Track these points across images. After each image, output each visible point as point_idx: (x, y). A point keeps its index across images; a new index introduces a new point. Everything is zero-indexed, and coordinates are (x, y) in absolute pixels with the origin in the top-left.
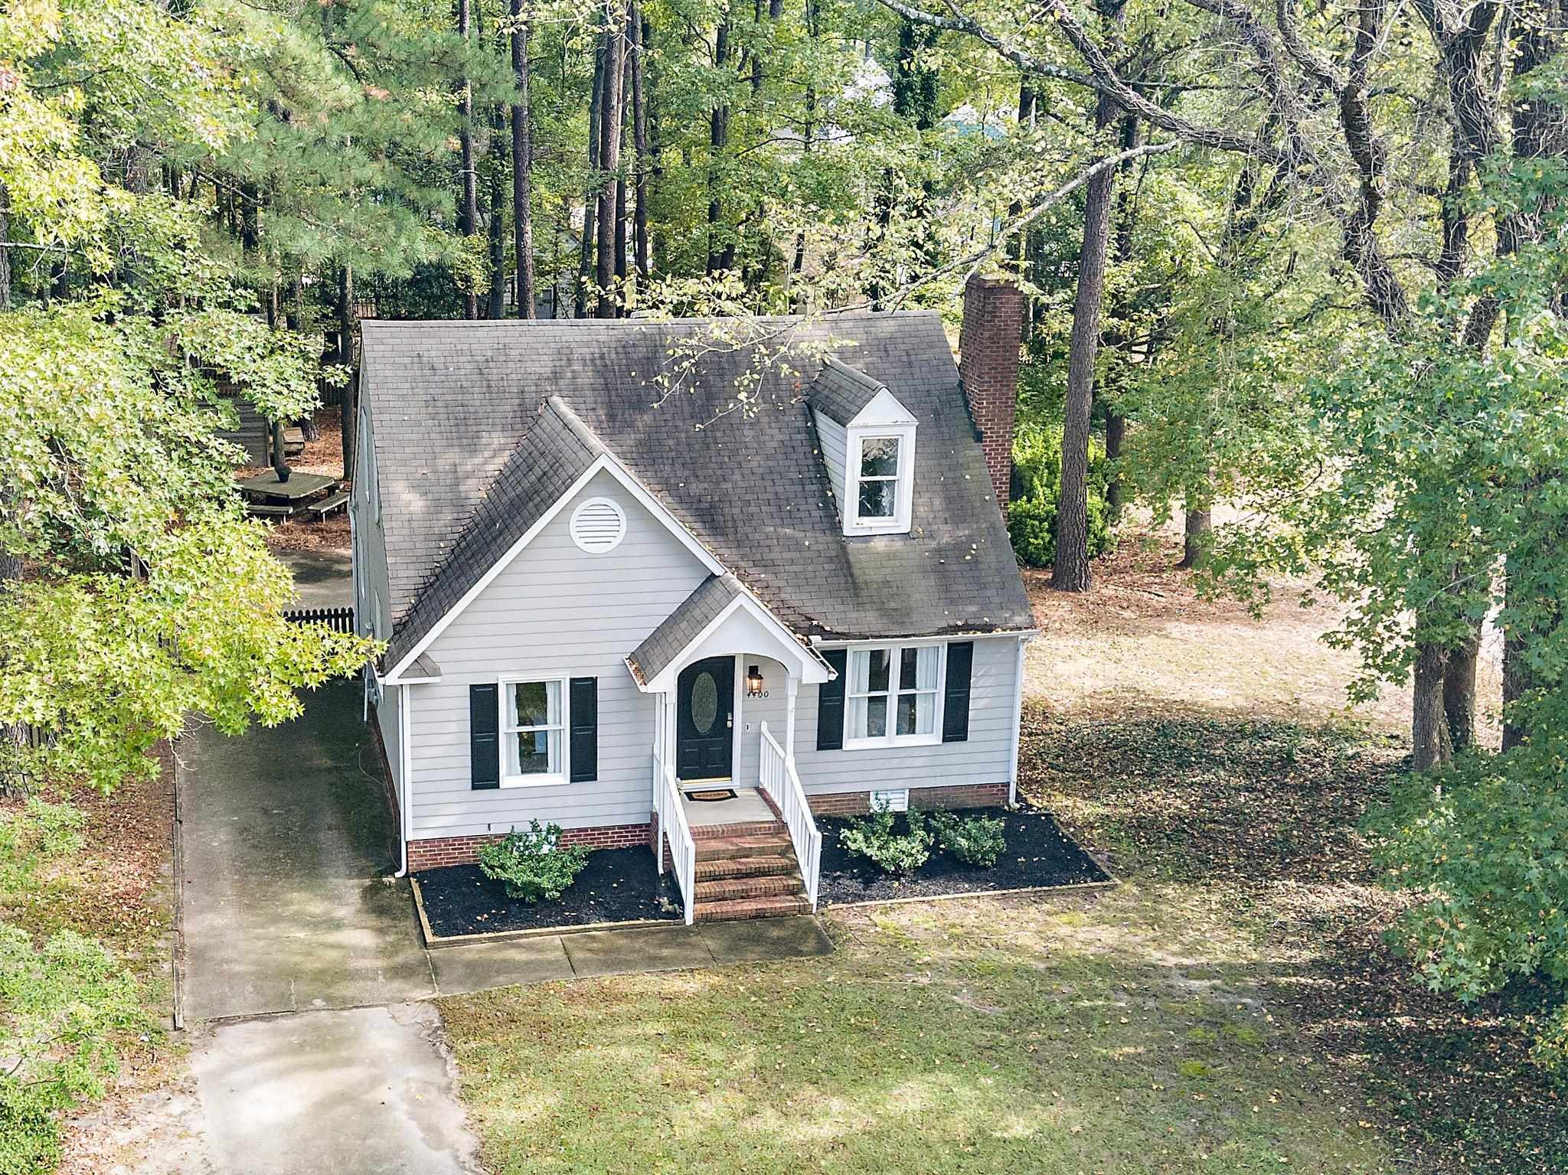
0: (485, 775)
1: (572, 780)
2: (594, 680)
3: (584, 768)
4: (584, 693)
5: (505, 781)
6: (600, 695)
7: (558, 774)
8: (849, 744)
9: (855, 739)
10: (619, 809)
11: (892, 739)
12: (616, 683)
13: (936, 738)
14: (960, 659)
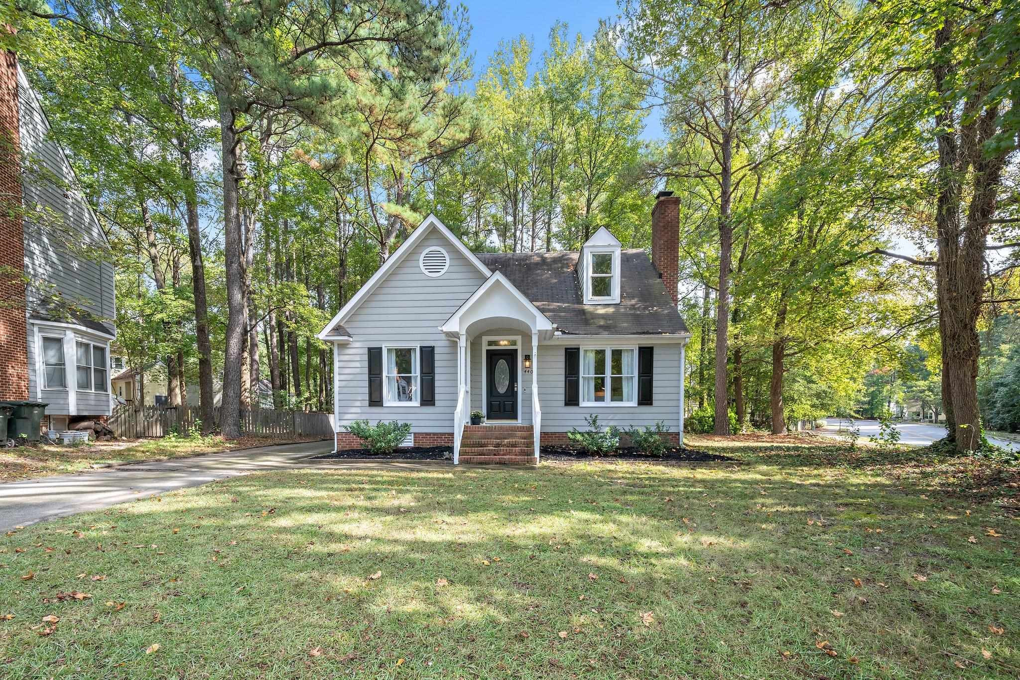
0: (375, 400)
1: (422, 405)
2: (433, 348)
3: (428, 397)
4: (428, 354)
5: (386, 403)
6: (436, 355)
8: (582, 404)
9: (587, 402)
11: (608, 402)
12: (447, 350)
13: (634, 403)
14: (646, 355)
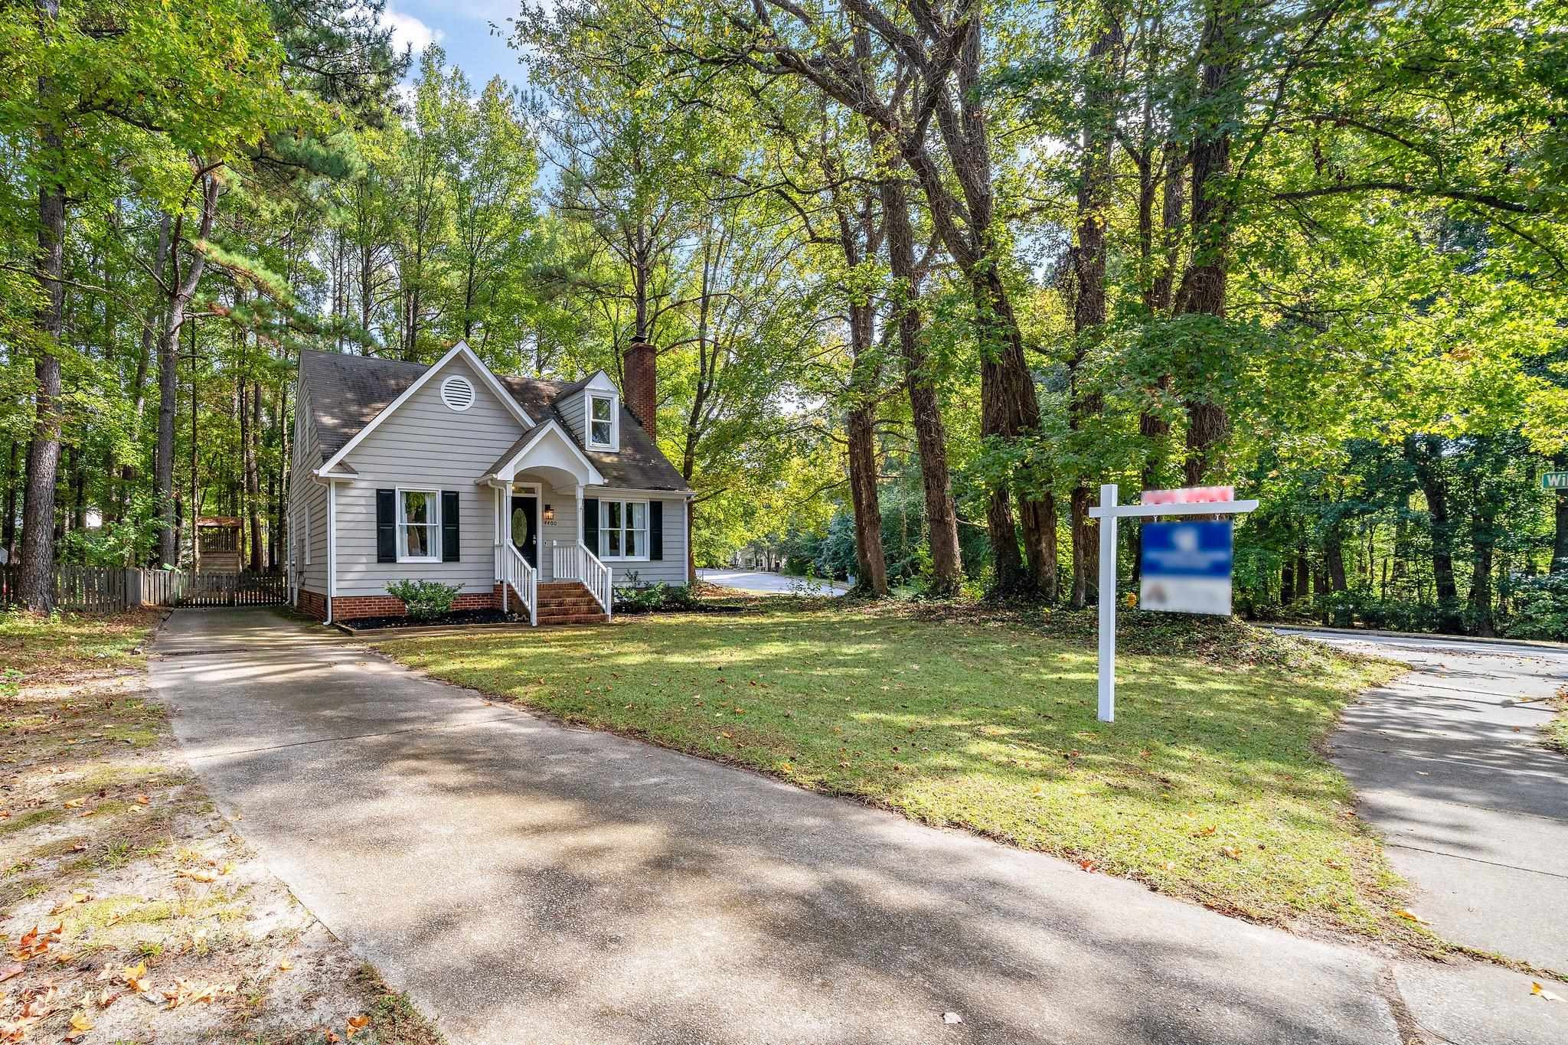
0: (386, 554)
1: (445, 560)
2: (457, 493)
3: (451, 553)
4: (451, 501)
5: (400, 559)
6: (461, 504)
7: (435, 558)
8: (601, 559)
9: (604, 556)
10: (473, 582)
11: (623, 557)
12: (471, 497)
13: (646, 558)
14: (657, 510)
